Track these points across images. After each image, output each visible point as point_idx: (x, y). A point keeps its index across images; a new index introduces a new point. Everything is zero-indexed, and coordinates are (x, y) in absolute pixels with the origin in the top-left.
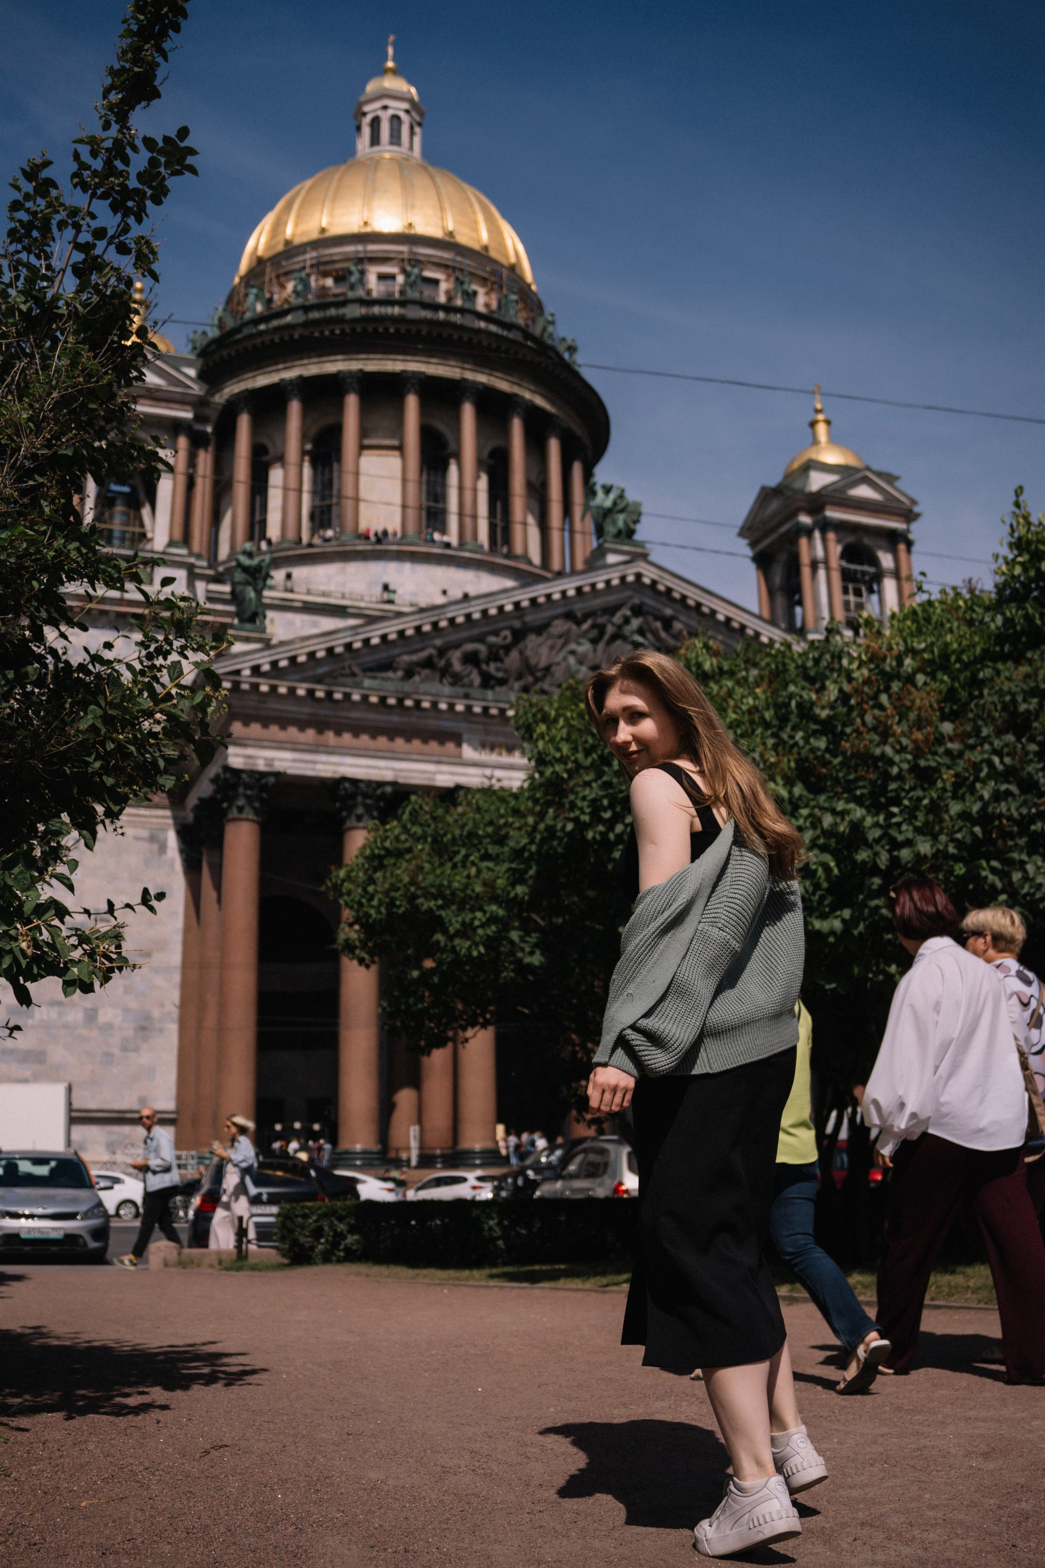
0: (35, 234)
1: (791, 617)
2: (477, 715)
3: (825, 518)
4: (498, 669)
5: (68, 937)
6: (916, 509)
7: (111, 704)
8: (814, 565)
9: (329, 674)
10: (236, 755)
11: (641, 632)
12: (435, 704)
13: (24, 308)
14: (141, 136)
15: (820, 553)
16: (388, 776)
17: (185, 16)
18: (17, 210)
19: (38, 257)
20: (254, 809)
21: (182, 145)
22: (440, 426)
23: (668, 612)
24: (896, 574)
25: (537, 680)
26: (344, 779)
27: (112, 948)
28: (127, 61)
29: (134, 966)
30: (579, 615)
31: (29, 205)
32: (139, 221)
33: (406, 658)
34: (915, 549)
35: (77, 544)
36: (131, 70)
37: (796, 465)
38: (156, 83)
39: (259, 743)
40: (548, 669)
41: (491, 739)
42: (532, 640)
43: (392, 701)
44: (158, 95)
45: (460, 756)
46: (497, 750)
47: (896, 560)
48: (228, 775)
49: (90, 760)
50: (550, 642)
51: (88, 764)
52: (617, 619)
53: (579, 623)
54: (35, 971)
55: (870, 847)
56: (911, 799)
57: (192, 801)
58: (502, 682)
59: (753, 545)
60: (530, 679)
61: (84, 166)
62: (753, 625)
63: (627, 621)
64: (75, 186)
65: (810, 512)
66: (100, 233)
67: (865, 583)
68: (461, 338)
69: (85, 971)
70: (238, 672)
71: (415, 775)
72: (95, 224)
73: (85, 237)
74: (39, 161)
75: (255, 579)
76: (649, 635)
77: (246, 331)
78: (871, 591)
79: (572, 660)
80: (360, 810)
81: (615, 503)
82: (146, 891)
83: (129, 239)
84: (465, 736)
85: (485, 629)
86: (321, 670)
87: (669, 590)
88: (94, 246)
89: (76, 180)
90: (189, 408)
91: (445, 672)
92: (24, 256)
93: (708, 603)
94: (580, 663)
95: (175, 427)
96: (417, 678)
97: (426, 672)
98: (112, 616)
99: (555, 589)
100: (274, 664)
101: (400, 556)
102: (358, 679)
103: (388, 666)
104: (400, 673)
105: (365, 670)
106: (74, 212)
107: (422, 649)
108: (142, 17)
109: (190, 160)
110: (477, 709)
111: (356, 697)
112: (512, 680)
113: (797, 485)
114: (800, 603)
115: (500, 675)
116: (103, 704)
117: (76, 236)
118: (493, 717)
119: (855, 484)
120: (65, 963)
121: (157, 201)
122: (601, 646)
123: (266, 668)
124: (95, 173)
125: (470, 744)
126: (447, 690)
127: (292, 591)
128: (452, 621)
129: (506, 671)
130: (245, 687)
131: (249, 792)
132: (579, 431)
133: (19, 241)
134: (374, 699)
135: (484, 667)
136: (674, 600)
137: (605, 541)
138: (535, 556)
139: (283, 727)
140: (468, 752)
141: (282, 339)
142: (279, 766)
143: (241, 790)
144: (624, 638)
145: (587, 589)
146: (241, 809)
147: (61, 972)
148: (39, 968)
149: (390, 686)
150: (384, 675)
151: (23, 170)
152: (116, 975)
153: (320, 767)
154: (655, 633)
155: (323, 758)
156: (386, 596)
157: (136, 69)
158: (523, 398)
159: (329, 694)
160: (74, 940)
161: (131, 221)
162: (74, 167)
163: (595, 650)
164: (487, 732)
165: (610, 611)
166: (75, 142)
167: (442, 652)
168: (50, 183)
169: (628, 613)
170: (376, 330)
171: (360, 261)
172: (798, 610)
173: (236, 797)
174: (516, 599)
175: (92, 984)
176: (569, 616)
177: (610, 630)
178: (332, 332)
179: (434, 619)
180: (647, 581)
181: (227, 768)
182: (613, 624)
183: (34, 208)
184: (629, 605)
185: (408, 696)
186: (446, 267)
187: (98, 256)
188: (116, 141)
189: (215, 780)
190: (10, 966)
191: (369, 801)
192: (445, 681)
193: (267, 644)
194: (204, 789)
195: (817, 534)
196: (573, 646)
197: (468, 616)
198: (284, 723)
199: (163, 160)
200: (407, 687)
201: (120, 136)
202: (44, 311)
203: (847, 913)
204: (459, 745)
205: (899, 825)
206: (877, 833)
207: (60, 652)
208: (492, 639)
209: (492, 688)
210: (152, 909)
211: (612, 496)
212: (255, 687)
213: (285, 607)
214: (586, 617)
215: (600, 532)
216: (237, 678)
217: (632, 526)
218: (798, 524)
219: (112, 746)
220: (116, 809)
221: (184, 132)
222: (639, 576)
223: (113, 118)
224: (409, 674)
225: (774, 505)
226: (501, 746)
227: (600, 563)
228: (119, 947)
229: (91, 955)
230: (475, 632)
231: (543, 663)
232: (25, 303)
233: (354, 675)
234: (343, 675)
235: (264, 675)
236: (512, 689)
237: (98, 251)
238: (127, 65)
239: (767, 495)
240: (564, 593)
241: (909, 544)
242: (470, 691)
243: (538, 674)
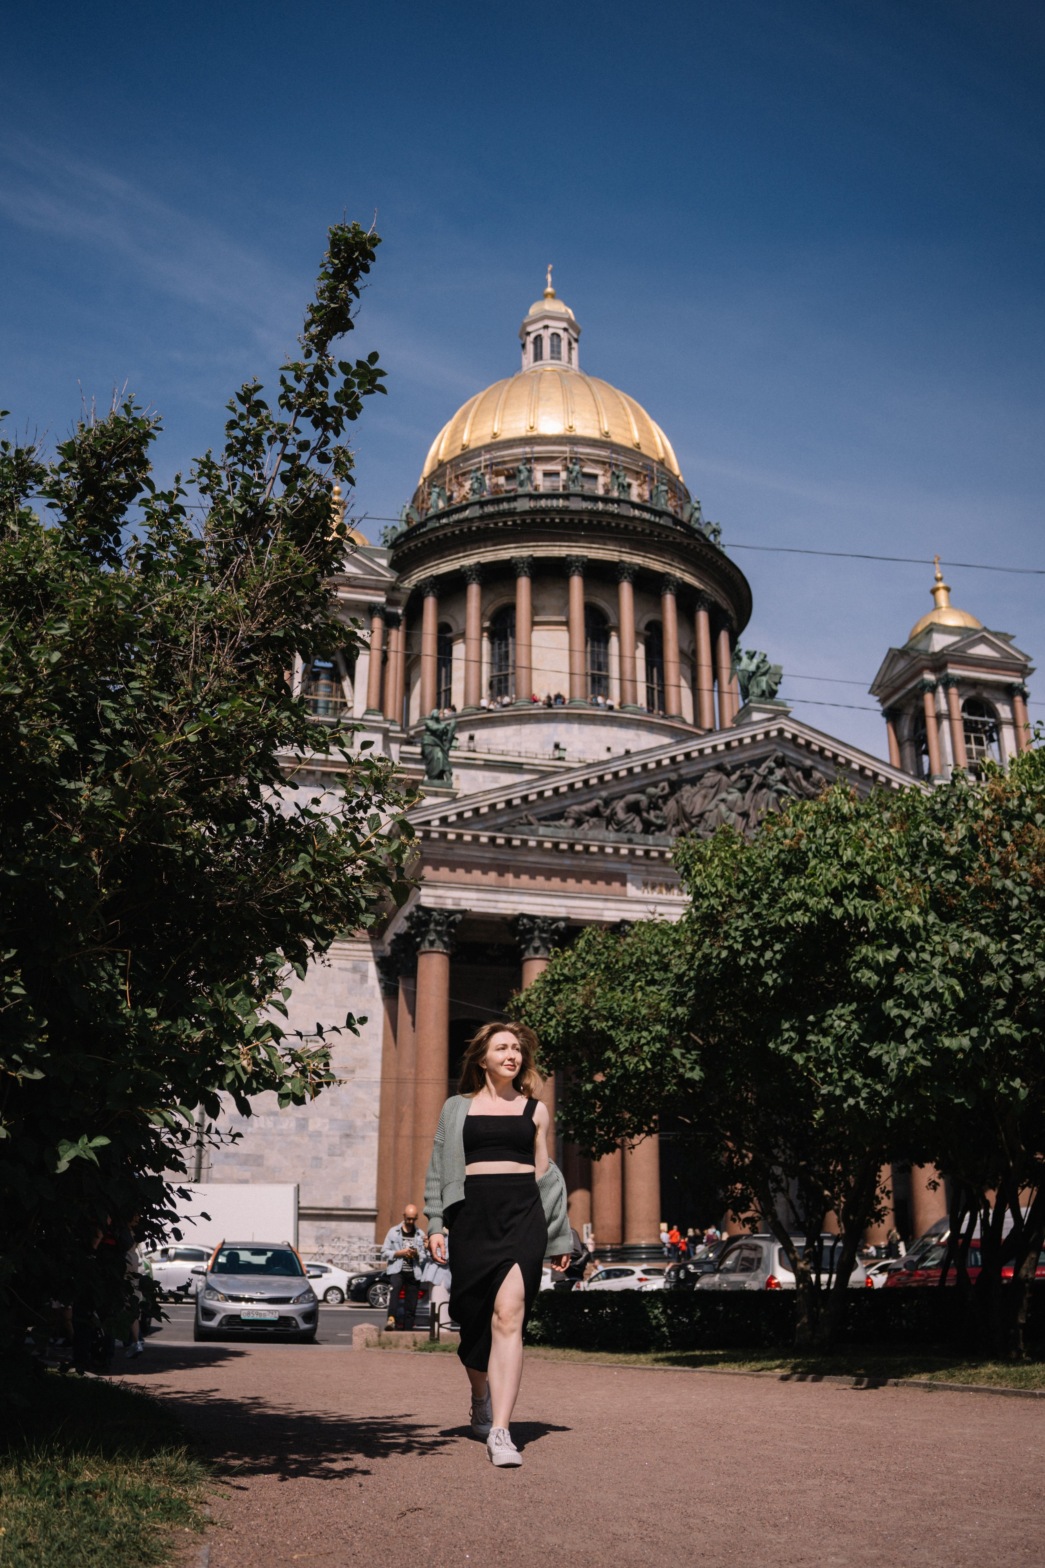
0: (249, 448)
1: (919, 765)
2: (640, 857)
3: (947, 675)
4: (657, 817)
5: (283, 1056)
6: (1030, 665)
7: (318, 852)
8: (939, 717)
9: (508, 824)
10: (429, 896)
11: (784, 781)
12: (602, 849)
13: (240, 511)
14: (337, 362)
15: (944, 707)
16: (562, 912)
17: (373, 259)
18: (233, 428)
19: (251, 467)
20: (444, 942)
21: (373, 368)
22: (602, 603)
23: (808, 763)
24: (1014, 724)
25: (693, 826)
26: (523, 915)
27: (321, 1066)
28: (324, 299)
29: (340, 1081)
30: (729, 767)
31: (242, 423)
32: (337, 434)
33: (576, 808)
34: (1029, 700)
35: (287, 714)
36: (328, 306)
37: (919, 629)
38: (350, 316)
39: (448, 885)
40: (701, 815)
41: (653, 878)
42: (687, 790)
43: (564, 846)
44: (352, 327)
45: (625, 894)
46: (657, 889)
47: (1013, 711)
48: (420, 913)
49: (301, 901)
50: (703, 792)
51: (299, 905)
52: (763, 770)
53: (728, 774)
54: (255, 1085)
55: (995, 971)
56: (1031, 927)
57: (389, 936)
58: (661, 828)
59: (882, 701)
60: (686, 825)
61: (290, 389)
62: (885, 773)
63: (771, 772)
64: (282, 406)
65: (934, 670)
66: (304, 446)
67: (985, 732)
68: (618, 525)
69: (298, 1086)
70: (428, 823)
71: (586, 911)
72: (300, 438)
73: (291, 449)
74: (251, 386)
75: (442, 741)
76: (791, 784)
77: (431, 525)
78: (991, 740)
79: (723, 807)
80: (537, 943)
81: (758, 667)
82: (350, 1016)
83: (329, 450)
84: (629, 877)
85: (645, 782)
86: (501, 820)
87: (809, 743)
88: (299, 456)
89: (283, 401)
90: (382, 593)
91: (610, 820)
92: (239, 467)
93: (844, 754)
94: (731, 810)
95: (371, 610)
96: (586, 826)
97: (594, 820)
98: (318, 775)
99: (707, 744)
100: (460, 815)
101: (569, 718)
102: (533, 827)
103: (560, 815)
104: (571, 822)
105: (539, 820)
106: (282, 429)
107: (590, 800)
108: (337, 262)
109: (380, 381)
110: (640, 853)
111: (532, 844)
112: (670, 826)
113: (921, 646)
114: (927, 752)
115: (659, 822)
116: (312, 852)
117: (284, 449)
118: (654, 859)
119: (974, 644)
120: (281, 1079)
121: (352, 416)
122: (748, 794)
123: (453, 818)
124: (299, 395)
125: (634, 883)
126: (612, 836)
127: (474, 751)
128: (616, 774)
129: (665, 818)
130: (435, 835)
131: (439, 928)
132: (724, 604)
133: (236, 455)
134: (548, 845)
135: (645, 814)
136: (813, 752)
137: (750, 701)
138: (688, 715)
139: (468, 871)
140: (632, 890)
141: (461, 531)
142: (465, 905)
143: (432, 926)
144: (769, 787)
145: (735, 744)
146: (432, 943)
147: (277, 1087)
148: (258, 1083)
149: (562, 833)
150: (557, 823)
151: (237, 394)
152: (324, 1089)
153: (501, 905)
154: (796, 782)
155: (504, 897)
156: (557, 754)
157: (332, 305)
158: (674, 576)
159: (509, 841)
160: (288, 1059)
161: (330, 434)
162: (281, 390)
163: (744, 798)
164: (649, 873)
165: (757, 763)
166: (282, 369)
167: (607, 802)
168: (261, 404)
169: (773, 765)
170: (543, 520)
171: (528, 460)
172: (925, 758)
173: (427, 932)
174: (673, 754)
175: (303, 1097)
176: (720, 768)
177: (756, 780)
178: (505, 523)
179: (601, 773)
180: (788, 735)
181: (419, 907)
182: (759, 775)
183: (248, 426)
184: (773, 758)
185: (578, 841)
186: (604, 463)
187: (303, 465)
188: (317, 367)
189: (408, 918)
190: (233, 1081)
191: (544, 935)
192: (610, 827)
193: (454, 799)
194: (400, 925)
195: (940, 689)
196: (723, 795)
197: (630, 770)
198: (469, 867)
199: (356, 381)
200: (578, 833)
201: (320, 362)
202: (256, 515)
203: (974, 1032)
204: (624, 884)
205: (1021, 951)
206: (1001, 958)
207: (275, 807)
208: (651, 790)
209: (653, 833)
210: (355, 1031)
211: (755, 661)
212: (444, 835)
213: (468, 765)
214: (735, 768)
215: (745, 692)
216: (428, 828)
217: (774, 687)
218: (923, 680)
219: (320, 889)
220: (323, 943)
221: (374, 357)
222: (781, 731)
223: (313, 347)
224: (579, 822)
225: (901, 665)
226: (661, 885)
227: (746, 721)
228: (327, 1064)
229: (303, 1071)
230: (637, 784)
231: (697, 812)
232: (241, 507)
233: (530, 824)
234: (521, 824)
235: (450, 825)
236: (670, 834)
237: (302, 461)
238: (325, 303)
239: (894, 656)
240: (714, 748)
241: (1025, 696)
242: (633, 836)
243: (693, 821)
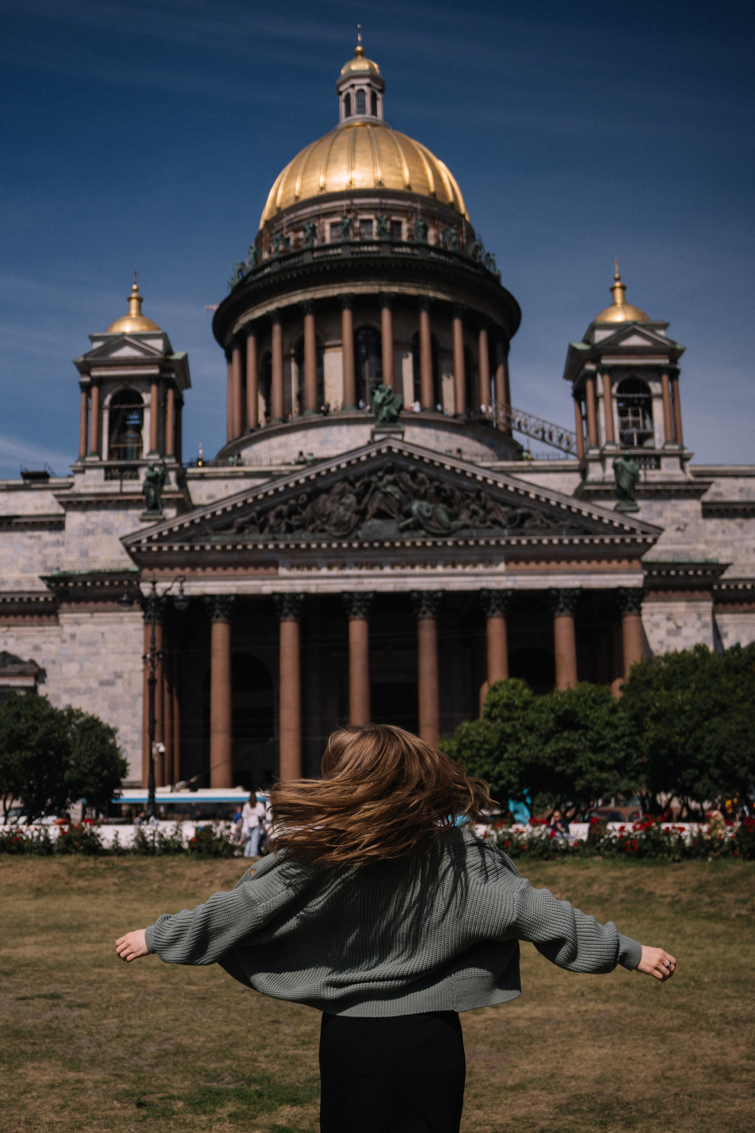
2: (284, 549)
4: (297, 520)
9: (192, 536)
10: (145, 587)
11: (394, 483)
12: (255, 546)
25: (323, 523)
30: (352, 478)
33: (242, 519)
39: (158, 579)
40: (329, 515)
41: (297, 561)
42: (323, 497)
43: (229, 547)
45: (277, 574)
46: (301, 568)
50: (332, 498)
53: (353, 484)
58: (300, 528)
60: (320, 522)
67: (641, 405)
70: (139, 542)
71: (250, 588)
75: (155, 483)
80: (217, 612)
84: (281, 561)
85: (288, 496)
86: (187, 534)
87: (411, 454)
91: (264, 526)
94: (347, 510)
96: (247, 531)
97: (252, 527)
100: (160, 534)
102: (211, 536)
103: (230, 526)
104: (234, 530)
105: (217, 530)
107: (248, 514)
110: (282, 546)
111: (208, 547)
112: (306, 525)
115: (298, 523)
118: (293, 549)
122: (364, 497)
123: (155, 537)
125: (283, 566)
126: (264, 536)
128: (266, 494)
129: (303, 520)
130: (144, 549)
134: (218, 547)
135: (288, 519)
139: (172, 569)
140: (283, 571)
144: (380, 490)
145: (355, 461)
149: (227, 539)
150: (227, 531)
155: (194, 584)
159: (192, 548)
163: (357, 502)
164: (293, 558)
165: (373, 472)
167: (260, 514)
174: (307, 474)
176: (345, 479)
177: (372, 485)
179: (254, 494)
180: (395, 450)
182: (374, 482)
184: (384, 468)
185: (239, 543)
191: (222, 607)
192: (263, 531)
196: (342, 501)
197: (276, 490)
200: (238, 538)
204: (277, 567)
208: (292, 502)
209: (293, 532)
212: (149, 549)
214: (357, 479)
216: (138, 545)
222: (390, 448)
224: (241, 530)
226: (303, 565)
230: (282, 498)
231: (327, 512)
233: (206, 535)
235: (156, 541)
236: (306, 531)
240: (339, 467)
243: (324, 519)
